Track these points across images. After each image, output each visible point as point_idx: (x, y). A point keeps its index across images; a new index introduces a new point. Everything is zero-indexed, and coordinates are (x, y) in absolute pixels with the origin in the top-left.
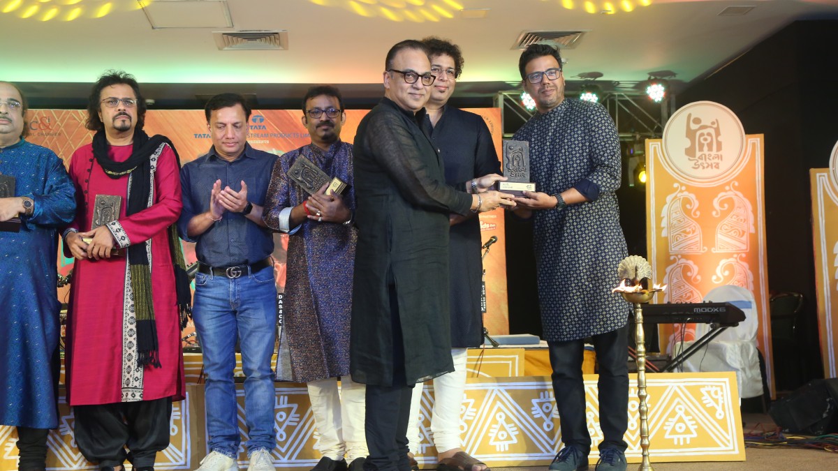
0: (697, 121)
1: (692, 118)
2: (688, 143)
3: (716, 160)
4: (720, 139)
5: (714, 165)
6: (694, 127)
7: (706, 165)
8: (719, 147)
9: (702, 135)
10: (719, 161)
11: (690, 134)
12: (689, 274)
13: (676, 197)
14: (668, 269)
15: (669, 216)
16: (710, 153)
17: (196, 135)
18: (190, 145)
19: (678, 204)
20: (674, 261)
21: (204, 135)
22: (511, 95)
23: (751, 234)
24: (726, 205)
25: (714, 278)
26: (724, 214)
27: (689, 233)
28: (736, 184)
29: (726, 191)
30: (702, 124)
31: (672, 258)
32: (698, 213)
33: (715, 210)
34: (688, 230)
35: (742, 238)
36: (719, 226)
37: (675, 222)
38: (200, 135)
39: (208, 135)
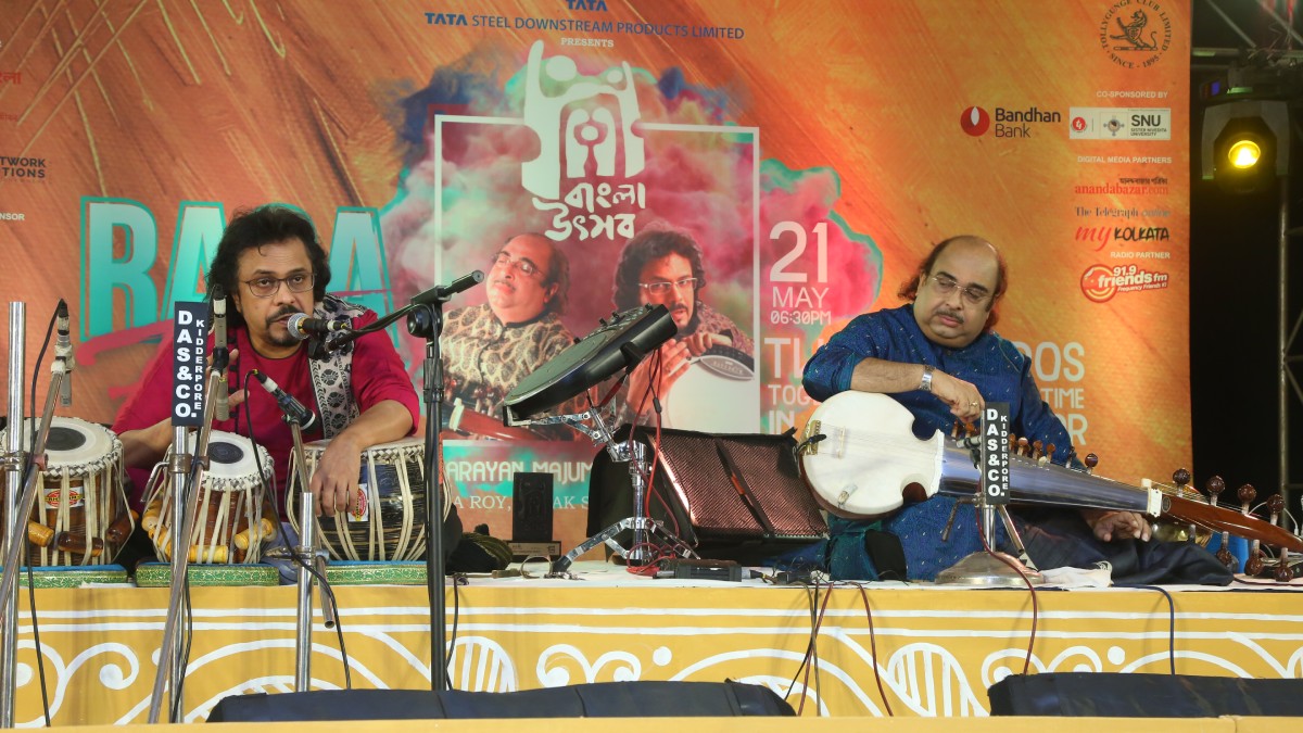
17: (430, 16)
18: (414, 38)
21: (451, 17)
38: (440, 16)
39: (462, 17)
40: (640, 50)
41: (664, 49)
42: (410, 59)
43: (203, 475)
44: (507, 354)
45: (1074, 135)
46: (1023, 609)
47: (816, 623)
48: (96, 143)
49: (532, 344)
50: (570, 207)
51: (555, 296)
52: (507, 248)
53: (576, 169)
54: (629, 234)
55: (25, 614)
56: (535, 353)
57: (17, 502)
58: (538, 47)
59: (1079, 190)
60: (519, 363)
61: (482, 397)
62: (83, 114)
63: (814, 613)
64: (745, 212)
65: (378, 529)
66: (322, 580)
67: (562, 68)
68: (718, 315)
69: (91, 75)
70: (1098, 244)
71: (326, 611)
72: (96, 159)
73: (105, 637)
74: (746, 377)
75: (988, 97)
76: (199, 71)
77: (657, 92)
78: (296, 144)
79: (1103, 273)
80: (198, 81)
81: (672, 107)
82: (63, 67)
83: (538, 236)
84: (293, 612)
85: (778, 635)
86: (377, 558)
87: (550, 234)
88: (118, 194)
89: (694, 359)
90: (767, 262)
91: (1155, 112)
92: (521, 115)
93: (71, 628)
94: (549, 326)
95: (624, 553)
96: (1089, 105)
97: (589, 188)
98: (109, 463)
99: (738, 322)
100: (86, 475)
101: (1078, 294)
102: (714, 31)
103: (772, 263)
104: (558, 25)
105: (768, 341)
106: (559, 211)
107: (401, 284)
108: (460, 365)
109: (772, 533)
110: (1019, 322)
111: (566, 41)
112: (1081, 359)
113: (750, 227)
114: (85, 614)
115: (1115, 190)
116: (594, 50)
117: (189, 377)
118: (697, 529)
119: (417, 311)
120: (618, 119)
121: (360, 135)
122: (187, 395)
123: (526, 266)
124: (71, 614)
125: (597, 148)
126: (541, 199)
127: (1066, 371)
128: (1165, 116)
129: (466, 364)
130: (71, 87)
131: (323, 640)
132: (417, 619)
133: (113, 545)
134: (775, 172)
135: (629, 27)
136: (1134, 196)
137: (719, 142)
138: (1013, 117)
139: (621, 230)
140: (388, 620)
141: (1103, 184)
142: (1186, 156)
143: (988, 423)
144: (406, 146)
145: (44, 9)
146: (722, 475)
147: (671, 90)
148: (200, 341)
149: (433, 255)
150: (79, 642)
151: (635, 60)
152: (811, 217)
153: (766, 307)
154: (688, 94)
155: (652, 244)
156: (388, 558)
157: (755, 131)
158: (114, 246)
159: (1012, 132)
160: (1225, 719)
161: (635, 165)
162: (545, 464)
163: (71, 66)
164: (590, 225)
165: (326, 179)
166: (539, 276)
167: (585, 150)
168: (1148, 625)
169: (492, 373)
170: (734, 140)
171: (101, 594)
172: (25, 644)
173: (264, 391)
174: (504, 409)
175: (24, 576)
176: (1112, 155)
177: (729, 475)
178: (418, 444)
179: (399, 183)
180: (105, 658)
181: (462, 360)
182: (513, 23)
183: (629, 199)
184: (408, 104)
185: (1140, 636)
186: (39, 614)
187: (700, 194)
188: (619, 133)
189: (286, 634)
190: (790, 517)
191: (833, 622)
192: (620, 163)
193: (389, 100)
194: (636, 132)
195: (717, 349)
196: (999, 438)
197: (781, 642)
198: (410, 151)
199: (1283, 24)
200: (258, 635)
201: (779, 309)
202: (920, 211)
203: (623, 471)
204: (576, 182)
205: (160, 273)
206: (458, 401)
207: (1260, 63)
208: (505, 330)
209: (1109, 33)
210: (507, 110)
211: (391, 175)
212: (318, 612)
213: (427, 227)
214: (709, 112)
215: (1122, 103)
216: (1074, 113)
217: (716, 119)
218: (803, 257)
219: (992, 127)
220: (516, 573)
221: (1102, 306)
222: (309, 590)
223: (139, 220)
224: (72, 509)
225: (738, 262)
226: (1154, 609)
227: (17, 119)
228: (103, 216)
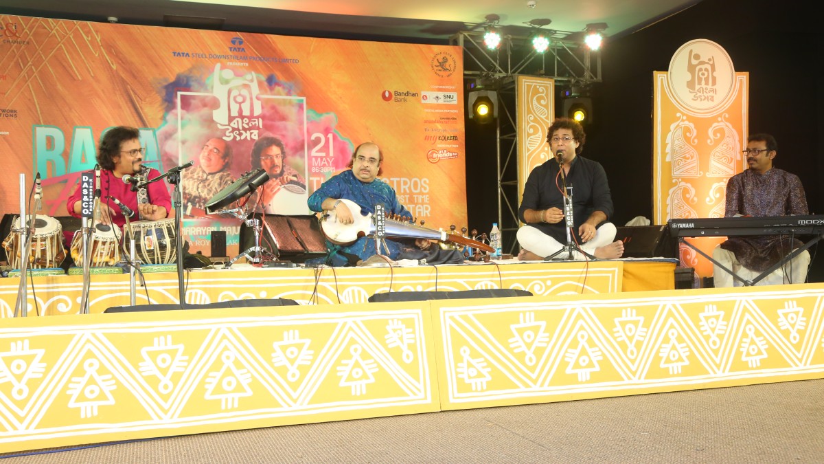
0: (697, 57)
1: (693, 54)
2: (689, 77)
3: (711, 94)
4: (715, 74)
5: (710, 98)
6: (694, 62)
7: (703, 98)
8: (714, 83)
9: (700, 70)
10: (714, 95)
11: (691, 68)
12: (688, 196)
13: (678, 125)
14: (671, 191)
15: (672, 144)
16: (707, 86)
17: (174, 53)
18: (168, 62)
19: (680, 132)
20: (676, 183)
21: (183, 54)
22: (469, 35)
23: (737, 161)
24: (718, 135)
25: (708, 199)
26: (717, 142)
27: (688, 158)
28: (727, 116)
29: (718, 122)
30: (701, 60)
31: (674, 181)
32: (696, 141)
33: (710, 138)
34: (687, 156)
35: (730, 165)
36: (713, 153)
37: (677, 148)
38: (179, 53)
39: (187, 54)
40: (259, 67)
41: (268, 67)
42: (167, 70)
43: (93, 234)
44: (209, 185)
45: (423, 101)
46: (388, 273)
47: (317, 280)
48: (38, 104)
49: (219, 181)
50: (233, 128)
51: (227, 162)
52: (207, 144)
53: (235, 113)
54: (256, 138)
55: (30, 286)
56: (220, 184)
57: (25, 245)
58: (218, 66)
59: (426, 122)
60: (214, 189)
61: (199, 202)
62: (33, 92)
63: (316, 278)
64: (301, 129)
65: (158, 252)
66: (139, 270)
67: (228, 74)
68: (292, 169)
69: (35, 76)
70: (433, 142)
71: (141, 282)
72: (38, 109)
73: (58, 293)
74: (302, 193)
75: (392, 87)
76: (80, 74)
77: (266, 84)
78: (121, 103)
79: (434, 152)
80: (80, 78)
81: (272, 89)
82: (24, 73)
83: (220, 139)
84: (129, 283)
85: (304, 286)
86: (158, 263)
87: (225, 138)
88: (48, 124)
89: (283, 186)
90: (310, 148)
91: (451, 94)
92: (212, 92)
93: (46, 290)
94: (225, 174)
95: (252, 259)
96: (428, 90)
97: (240, 120)
98: (56, 233)
99: (299, 172)
100: (46, 238)
101: (426, 160)
102: (287, 60)
103: (312, 148)
104: (226, 57)
105: (311, 179)
106: (228, 129)
107: (165, 158)
108: (190, 189)
109: (308, 251)
110: (405, 170)
111: (229, 63)
112: (428, 184)
113: (303, 135)
114: (51, 285)
115: (438, 122)
116: (240, 67)
117: (88, 200)
118: (280, 250)
119: (171, 175)
120: (251, 94)
121: (147, 100)
122: (87, 206)
123: (215, 151)
124: (46, 286)
125: (243, 105)
126: (221, 125)
127: (423, 189)
128: (455, 95)
129: (192, 189)
130: (27, 81)
131: (140, 292)
132: (174, 284)
133: (58, 263)
134: (312, 114)
135: (254, 58)
136: (445, 124)
137: (290, 103)
138: (401, 94)
139: (253, 137)
140: (163, 284)
141: (434, 120)
142: (463, 110)
143: (378, 210)
144: (166, 104)
145: (15, 50)
146: (289, 230)
147: (271, 82)
148: (91, 187)
149: (178, 147)
150: (49, 295)
151: (257, 71)
152: (327, 131)
153: (310, 166)
154: (278, 84)
155: (265, 142)
156: (162, 263)
157: (304, 99)
158: (47, 144)
159: (401, 100)
160: (428, 301)
161: (258, 111)
162: (225, 228)
163: (27, 73)
164: (240, 134)
165: (133, 117)
166: (221, 154)
167: (238, 105)
168: (429, 278)
169: (203, 192)
170: (296, 102)
171: (56, 278)
172: (30, 297)
173: (115, 204)
174: (206, 208)
175: (29, 273)
176: (437, 109)
177: (292, 230)
178: (172, 221)
179: (163, 118)
180: (59, 301)
181: (191, 187)
182: (208, 56)
183: (255, 124)
184: (167, 87)
185: (427, 281)
186: (34, 286)
187: (284, 122)
188: (251, 99)
189: (126, 291)
190: (314, 245)
191: (323, 280)
192: (252, 110)
193: (159, 86)
194: (258, 98)
195: (292, 182)
196: (381, 215)
197: (305, 288)
198: (168, 106)
199: (495, 63)
200: (116, 291)
201: (315, 167)
202: (367, 129)
203: (251, 229)
204: (234, 118)
205: (66, 155)
206: (189, 204)
207: (487, 77)
208: (207, 175)
209: (434, 64)
210: (206, 90)
211: (160, 115)
212: (138, 282)
213: (175, 136)
214: (287, 91)
215: (440, 90)
216: (423, 93)
217: (289, 94)
218: (324, 146)
219: (393, 98)
220: (211, 268)
221: (435, 165)
222: (134, 274)
223: (57, 134)
224: (42, 250)
225: (299, 148)
226: (432, 272)
227: (5, 94)
228: (42, 132)
